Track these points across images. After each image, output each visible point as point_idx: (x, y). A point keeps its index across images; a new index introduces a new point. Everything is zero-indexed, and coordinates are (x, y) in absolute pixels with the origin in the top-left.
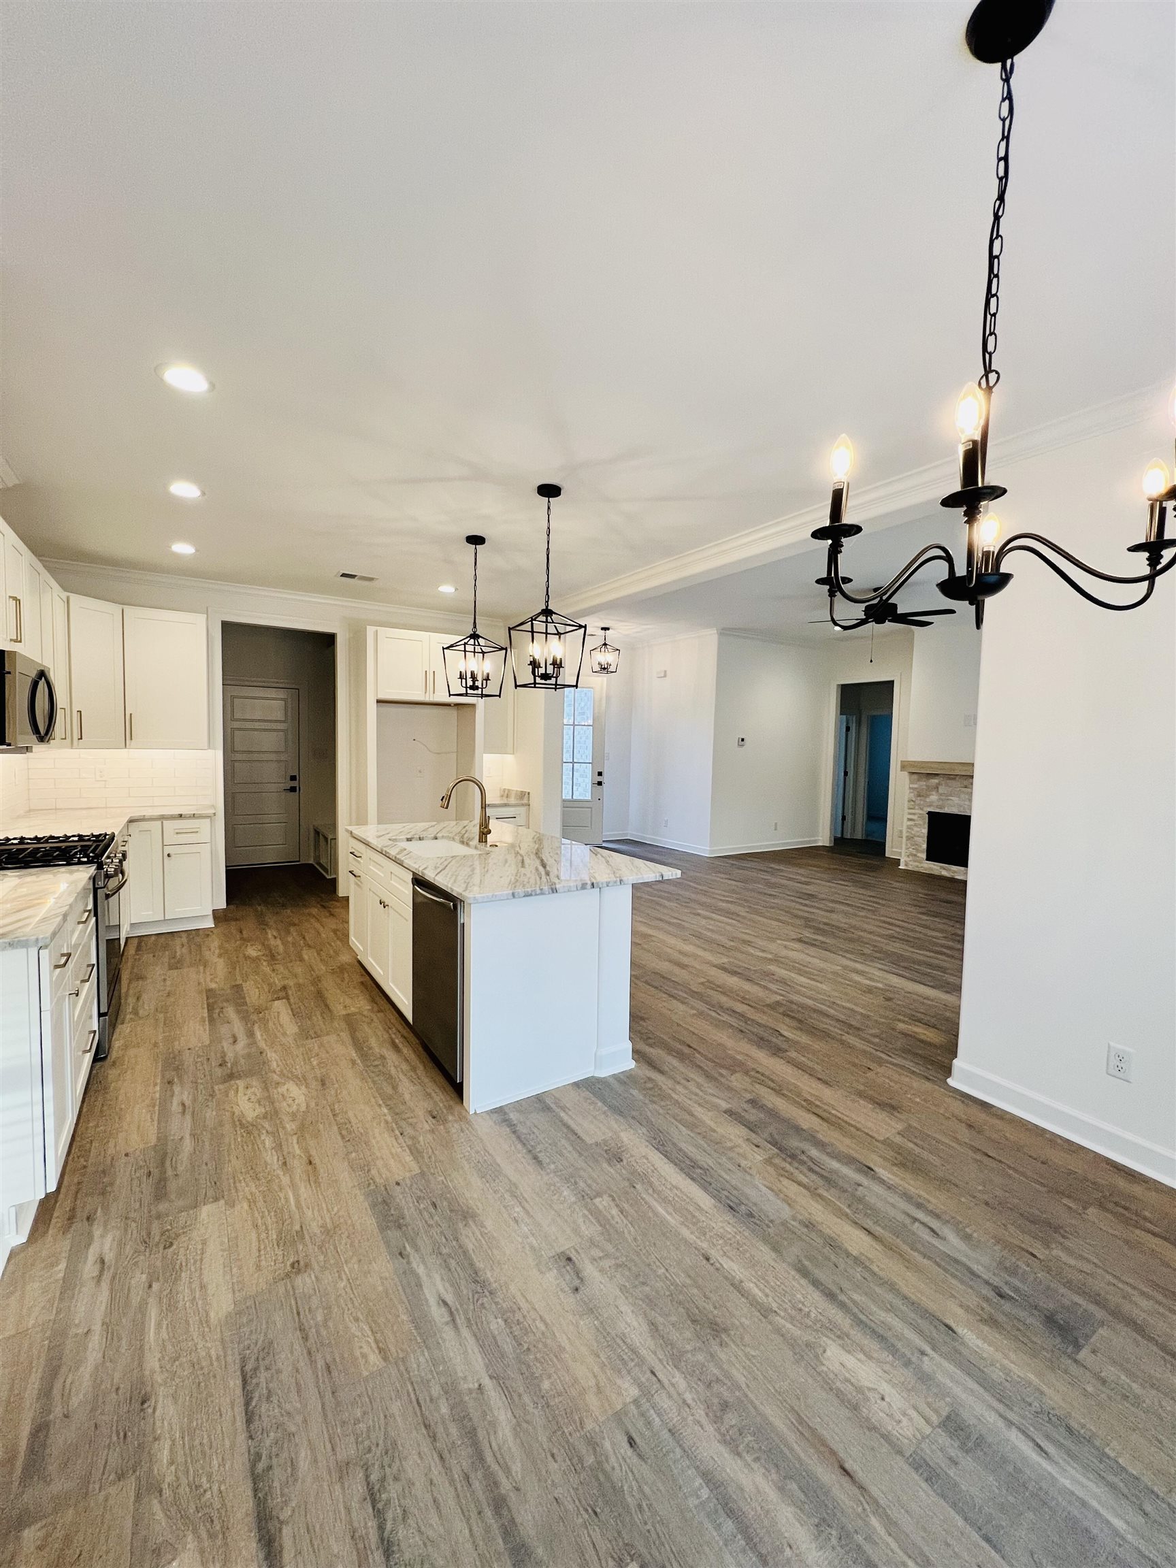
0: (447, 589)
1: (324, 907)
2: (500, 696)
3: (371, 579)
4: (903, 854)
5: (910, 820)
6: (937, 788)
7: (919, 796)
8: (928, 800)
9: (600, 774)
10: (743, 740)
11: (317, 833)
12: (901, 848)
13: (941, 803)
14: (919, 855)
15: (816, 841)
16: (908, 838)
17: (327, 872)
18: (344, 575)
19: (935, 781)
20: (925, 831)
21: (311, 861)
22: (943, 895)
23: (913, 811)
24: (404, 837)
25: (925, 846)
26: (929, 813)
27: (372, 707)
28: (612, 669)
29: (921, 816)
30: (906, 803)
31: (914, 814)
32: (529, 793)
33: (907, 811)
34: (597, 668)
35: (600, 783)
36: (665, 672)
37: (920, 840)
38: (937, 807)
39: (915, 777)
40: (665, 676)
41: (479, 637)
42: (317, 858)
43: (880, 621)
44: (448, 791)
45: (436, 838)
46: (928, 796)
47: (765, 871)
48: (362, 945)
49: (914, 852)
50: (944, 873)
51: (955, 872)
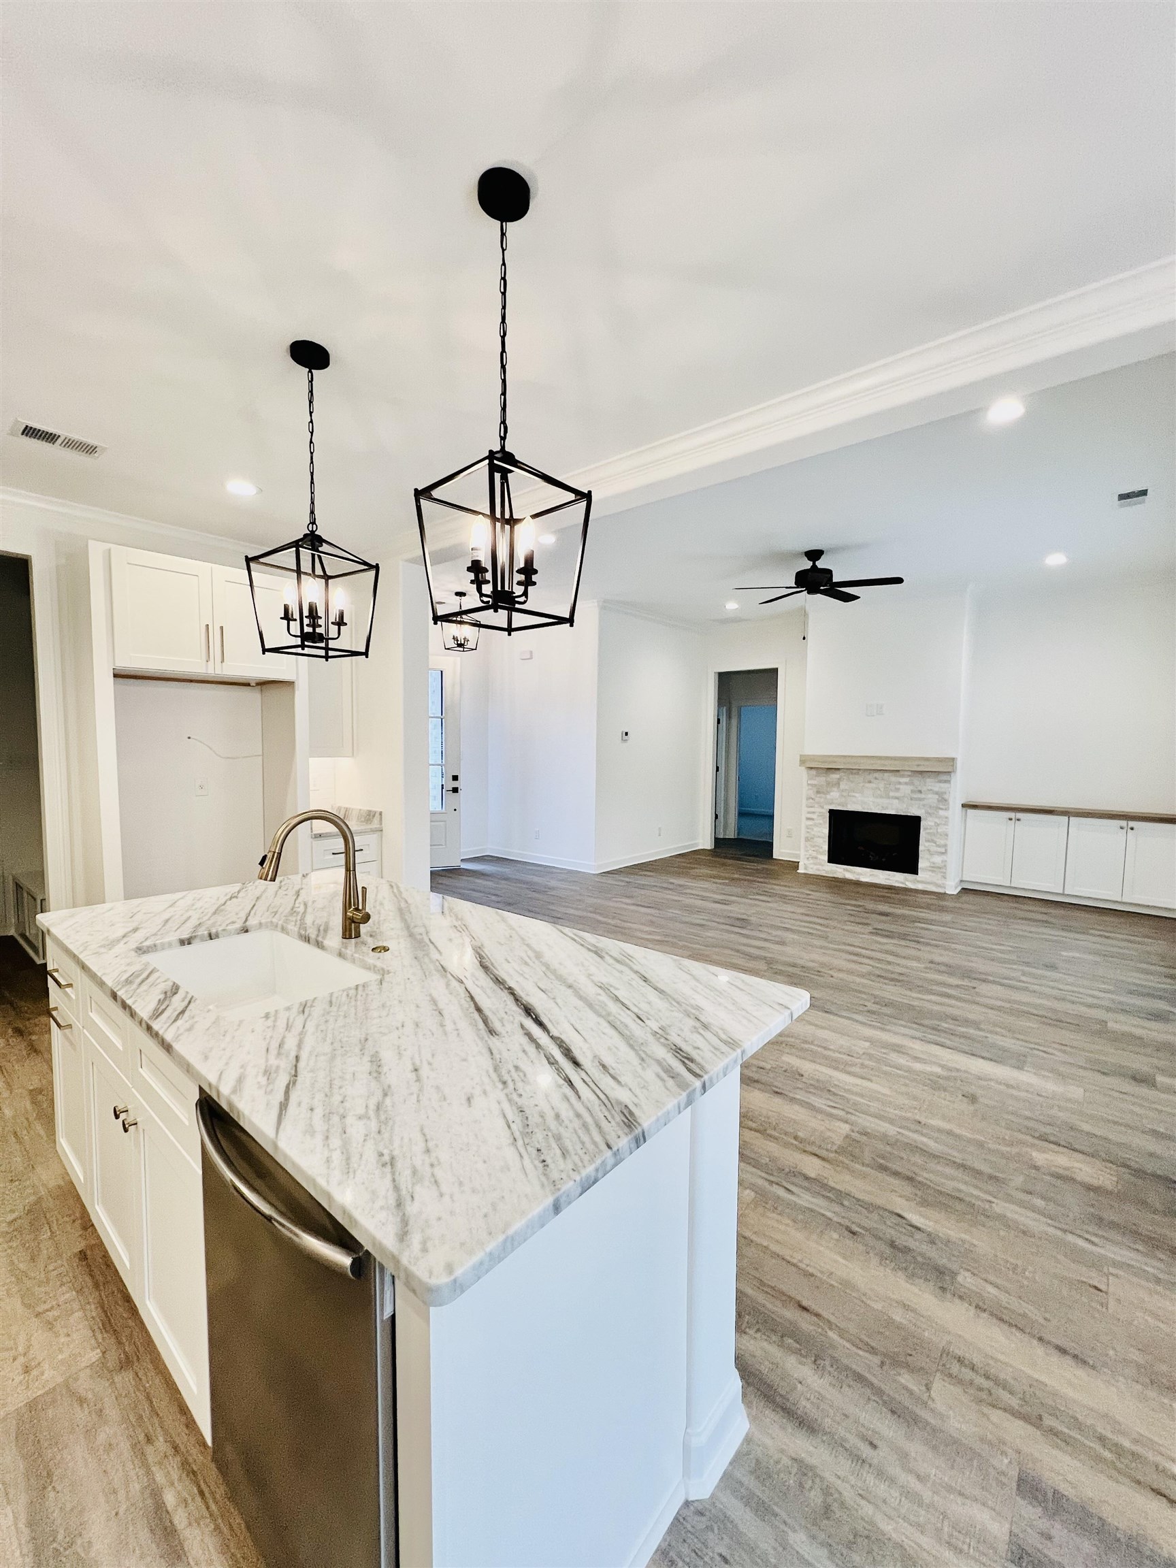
0: (241, 488)
1: (19, 1032)
2: (366, 654)
3: (90, 450)
4: (802, 856)
5: (808, 819)
6: (838, 784)
7: (818, 792)
8: (828, 797)
9: (455, 778)
10: (626, 734)
11: (18, 887)
12: (800, 850)
13: (843, 800)
14: (820, 857)
15: (697, 844)
16: (807, 839)
17: (36, 952)
18: (29, 432)
19: (835, 776)
20: (826, 831)
21: (12, 932)
22: (870, 905)
23: (812, 810)
24: (174, 937)
25: (826, 847)
26: (831, 812)
27: (104, 685)
28: (470, 645)
29: (821, 815)
30: (804, 801)
31: (814, 813)
32: (381, 814)
33: (805, 809)
34: (452, 644)
35: (455, 790)
36: (531, 652)
37: (820, 840)
38: (839, 805)
39: (813, 772)
40: (531, 658)
41: (321, 541)
42: (20, 924)
43: (812, 591)
44: (275, 843)
45: (246, 931)
46: (828, 793)
47: (666, 888)
48: (83, 1164)
49: (814, 854)
50: (849, 876)
51: (859, 874)
